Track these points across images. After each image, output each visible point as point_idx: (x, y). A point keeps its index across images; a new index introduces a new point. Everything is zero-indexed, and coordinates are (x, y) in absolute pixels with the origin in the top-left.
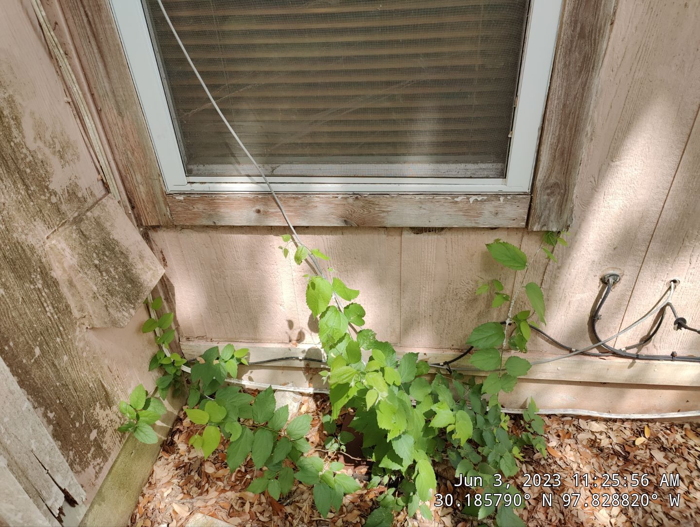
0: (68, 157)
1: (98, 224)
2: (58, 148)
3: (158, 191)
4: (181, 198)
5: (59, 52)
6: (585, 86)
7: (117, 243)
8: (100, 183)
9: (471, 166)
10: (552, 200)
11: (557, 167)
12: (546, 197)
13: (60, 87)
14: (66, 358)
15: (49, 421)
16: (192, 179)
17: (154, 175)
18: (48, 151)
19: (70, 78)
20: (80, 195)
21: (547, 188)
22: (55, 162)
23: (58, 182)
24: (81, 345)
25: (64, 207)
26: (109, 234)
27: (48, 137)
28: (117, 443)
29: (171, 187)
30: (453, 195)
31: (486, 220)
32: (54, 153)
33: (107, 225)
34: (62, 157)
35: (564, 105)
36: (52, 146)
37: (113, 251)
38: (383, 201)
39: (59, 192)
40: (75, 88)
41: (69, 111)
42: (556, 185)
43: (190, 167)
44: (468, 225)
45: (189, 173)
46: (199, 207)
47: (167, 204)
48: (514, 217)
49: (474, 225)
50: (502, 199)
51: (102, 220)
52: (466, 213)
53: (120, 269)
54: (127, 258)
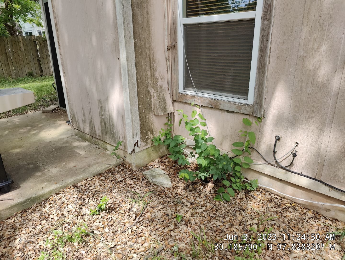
0: (163, 80)
1: (163, 95)
2: (162, 77)
3: (177, 92)
4: (181, 94)
5: (168, 61)
6: (263, 78)
7: (165, 100)
8: (167, 88)
9: (241, 96)
10: (258, 107)
11: (258, 98)
12: (256, 106)
13: (166, 67)
14: (148, 117)
15: (140, 126)
16: (184, 90)
17: (177, 88)
18: (159, 77)
19: (168, 66)
20: (162, 88)
21: (257, 104)
22: (160, 80)
23: (159, 83)
24: (152, 117)
25: (158, 89)
26: (165, 97)
27: (160, 75)
28: (150, 144)
29: (180, 92)
30: (235, 103)
31: (243, 111)
32: (160, 78)
33: (165, 96)
34: (162, 79)
35: (259, 82)
36: (161, 77)
37: (164, 101)
38: (220, 102)
39: (159, 86)
40: (169, 68)
41: (166, 72)
42: (258, 103)
43: (185, 88)
44: (239, 112)
45: (184, 89)
46: (183, 97)
47: (178, 95)
48: (249, 111)
49: (240, 112)
50: (246, 105)
51: (164, 94)
52: (238, 108)
53: (164, 105)
54: (166, 104)
